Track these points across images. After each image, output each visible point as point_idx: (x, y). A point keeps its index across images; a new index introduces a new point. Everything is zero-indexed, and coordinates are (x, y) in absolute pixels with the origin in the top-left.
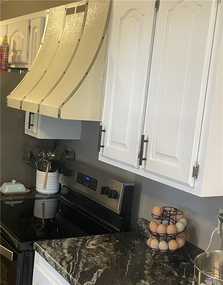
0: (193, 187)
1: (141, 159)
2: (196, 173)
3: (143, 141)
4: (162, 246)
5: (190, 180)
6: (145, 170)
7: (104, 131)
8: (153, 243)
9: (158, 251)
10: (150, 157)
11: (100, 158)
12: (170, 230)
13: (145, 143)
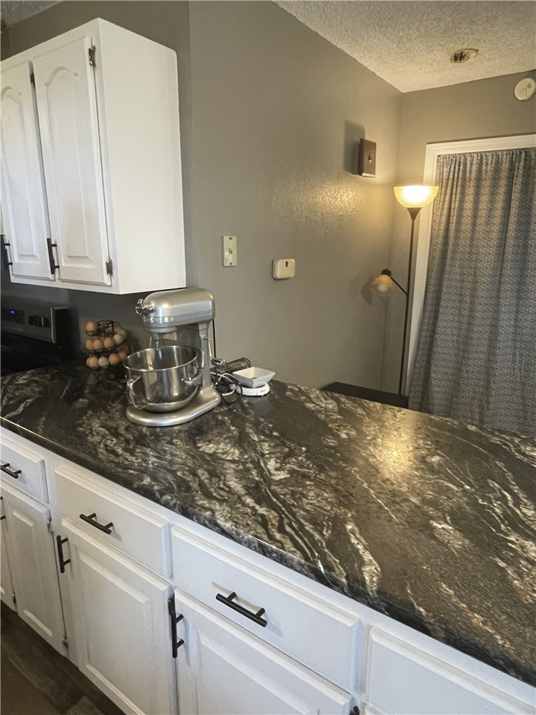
0: (111, 286)
1: (54, 268)
2: (110, 270)
3: (51, 245)
4: (102, 362)
5: (106, 279)
6: (63, 281)
7: (9, 245)
8: (92, 362)
9: (99, 368)
10: (63, 262)
11: (13, 280)
12: (107, 343)
13: (54, 248)
